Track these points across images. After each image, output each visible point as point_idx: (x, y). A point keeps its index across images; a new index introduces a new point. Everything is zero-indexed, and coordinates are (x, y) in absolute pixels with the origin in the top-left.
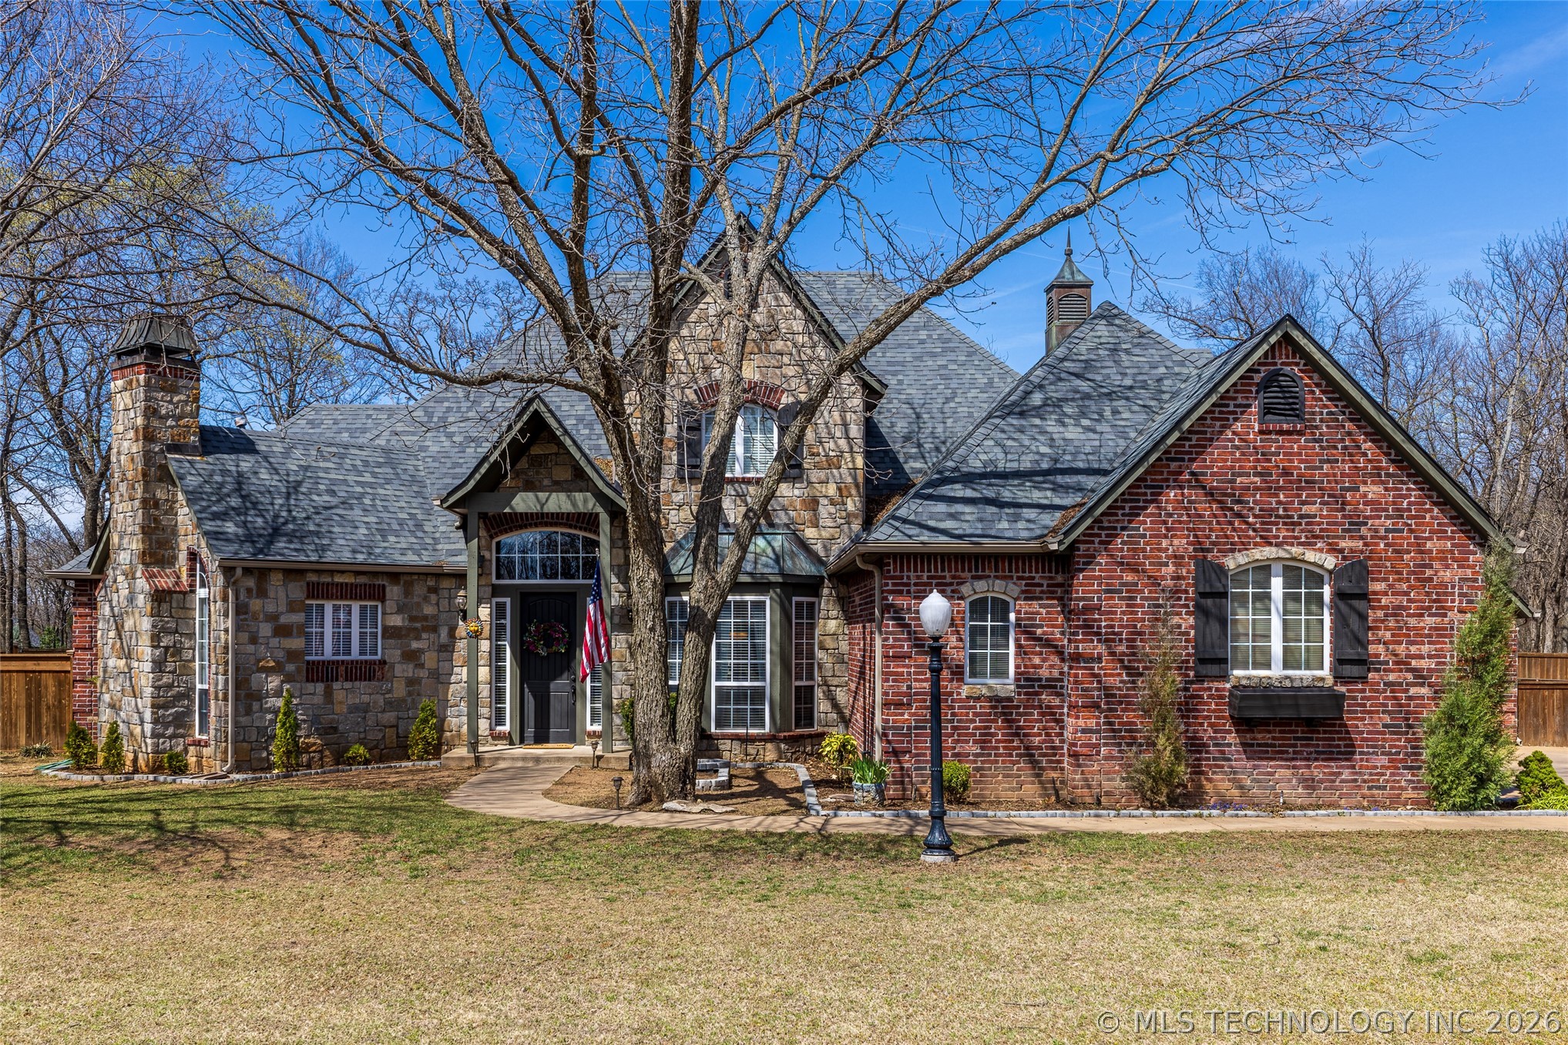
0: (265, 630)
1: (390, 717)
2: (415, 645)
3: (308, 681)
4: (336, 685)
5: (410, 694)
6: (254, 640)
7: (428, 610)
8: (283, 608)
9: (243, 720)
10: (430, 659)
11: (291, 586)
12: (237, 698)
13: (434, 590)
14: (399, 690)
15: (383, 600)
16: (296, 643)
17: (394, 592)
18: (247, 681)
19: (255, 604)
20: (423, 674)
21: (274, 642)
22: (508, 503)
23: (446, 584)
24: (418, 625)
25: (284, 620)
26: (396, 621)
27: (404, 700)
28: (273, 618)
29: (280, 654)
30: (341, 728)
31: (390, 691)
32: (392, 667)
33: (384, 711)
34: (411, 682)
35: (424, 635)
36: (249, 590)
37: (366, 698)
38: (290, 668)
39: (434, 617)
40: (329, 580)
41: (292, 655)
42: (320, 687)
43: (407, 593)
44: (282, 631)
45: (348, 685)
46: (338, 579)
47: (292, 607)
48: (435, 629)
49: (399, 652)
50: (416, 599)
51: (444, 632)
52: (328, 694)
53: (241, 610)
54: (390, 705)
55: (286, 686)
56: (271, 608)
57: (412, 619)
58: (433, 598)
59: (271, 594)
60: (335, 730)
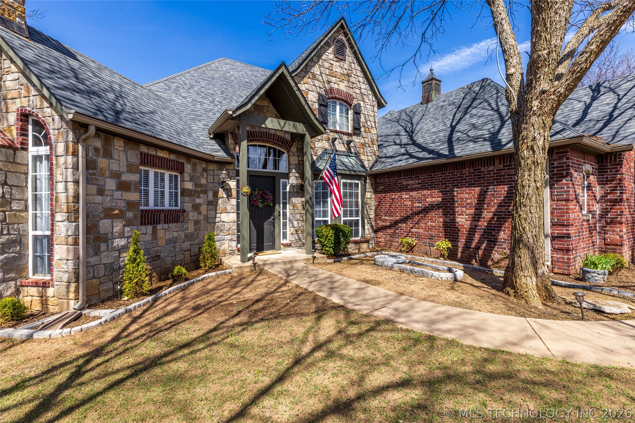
0: (111, 184)
1: (186, 245)
2: (198, 201)
3: (142, 224)
4: (159, 227)
5: (196, 229)
6: (101, 192)
7: (203, 181)
8: (124, 169)
9: (93, 260)
10: (203, 209)
11: (130, 152)
12: (87, 242)
13: (205, 170)
14: (191, 228)
15: (182, 172)
16: (133, 196)
17: (188, 167)
18: (96, 226)
19: (102, 162)
20: (201, 218)
21: (118, 194)
22: (264, 123)
23: (212, 167)
24: (199, 189)
25: (126, 177)
26: (189, 186)
27: (193, 234)
28: (116, 175)
29: (122, 205)
30: (162, 255)
31: (187, 229)
32: (188, 214)
33: (184, 242)
34: (197, 223)
35: (202, 196)
36: (96, 150)
37: (175, 234)
38: (130, 215)
39: (205, 185)
40: (154, 153)
41: (131, 205)
42: (150, 228)
43: (194, 170)
44: (124, 186)
45: (166, 226)
46: (161, 154)
47: (131, 169)
48: (205, 192)
49: (190, 205)
50: (198, 174)
51: (210, 194)
52: (155, 233)
53: (90, 165)
54: (188, 237)
55: (127, 229)
56: (115, 167)
57: (196, 185)
58: (205, 174)
59: (115, 156)
60: (158, 257)
